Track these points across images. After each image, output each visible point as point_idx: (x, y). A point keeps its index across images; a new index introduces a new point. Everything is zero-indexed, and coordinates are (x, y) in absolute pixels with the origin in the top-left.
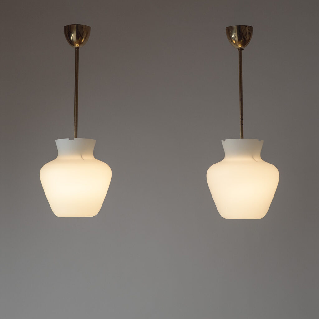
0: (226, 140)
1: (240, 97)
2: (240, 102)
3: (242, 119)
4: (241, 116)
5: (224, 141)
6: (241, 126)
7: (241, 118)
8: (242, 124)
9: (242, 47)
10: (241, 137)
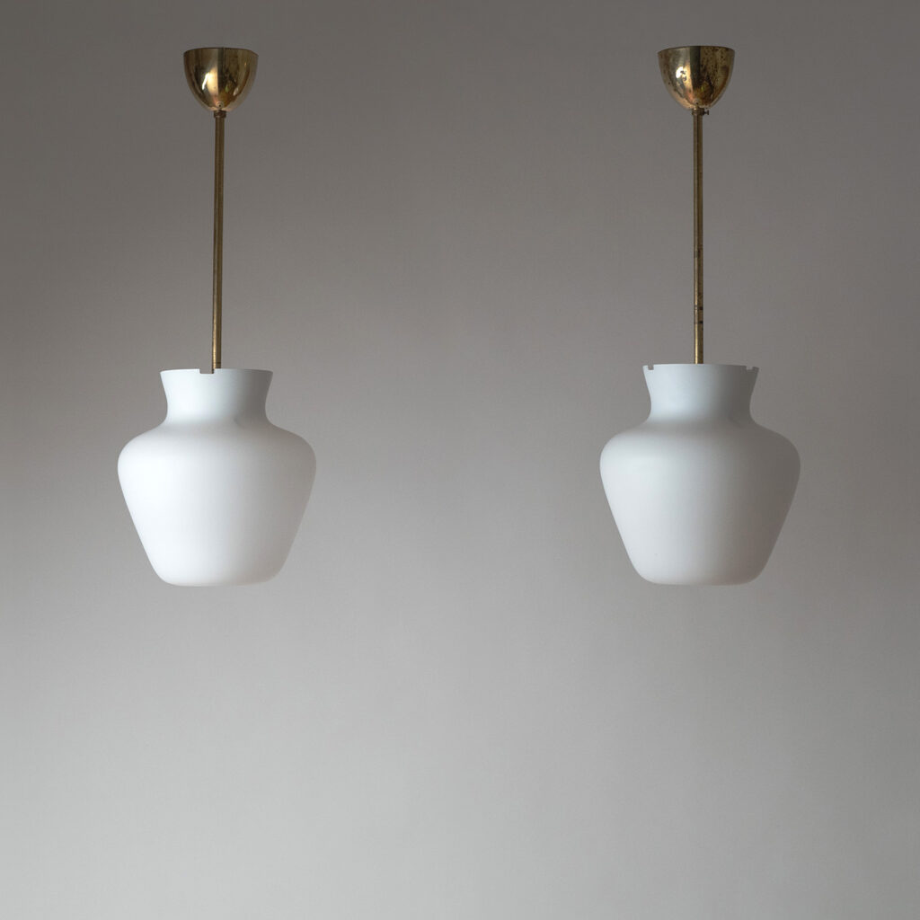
3: (701, 308)
4: (699, 300)
5: (651, 368)
6: (697, 326)
7: (699, 304)
8: (701, 322)
9: (703, 106)
10: (698, 357)
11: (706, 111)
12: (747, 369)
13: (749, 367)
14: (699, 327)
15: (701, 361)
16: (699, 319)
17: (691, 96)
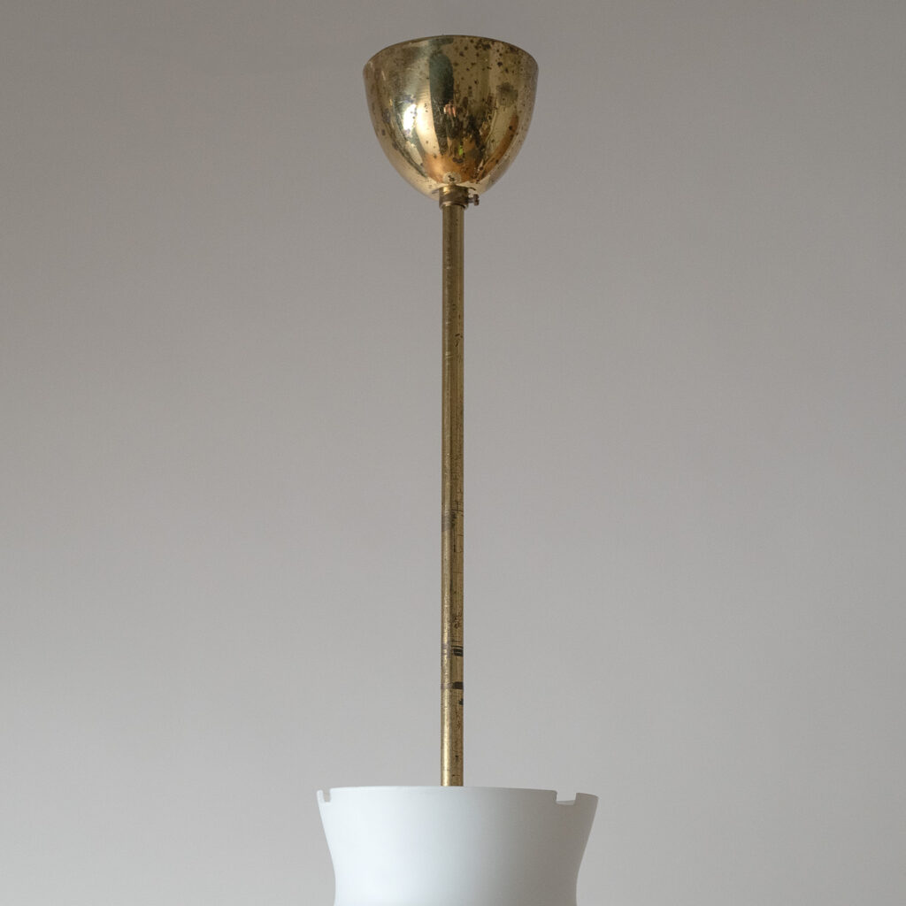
0: (334, 791)
1: (447, 505)
2: (447, 533)
3: (457, 651)
4: (451, 631)
5: (327, 798)
6: (447, 692)
7: (452, 640)
8: (457, 686)
9: (466, 184)
10: (451, 770)
11: (471, 194)
12: (560, 798)
13: (566, 795)
14: (451, 697)
15: (457, 778)
16: (451, 676)
17: (438, 167)
